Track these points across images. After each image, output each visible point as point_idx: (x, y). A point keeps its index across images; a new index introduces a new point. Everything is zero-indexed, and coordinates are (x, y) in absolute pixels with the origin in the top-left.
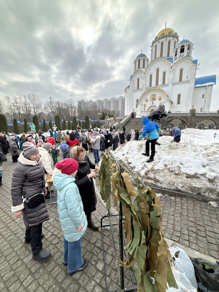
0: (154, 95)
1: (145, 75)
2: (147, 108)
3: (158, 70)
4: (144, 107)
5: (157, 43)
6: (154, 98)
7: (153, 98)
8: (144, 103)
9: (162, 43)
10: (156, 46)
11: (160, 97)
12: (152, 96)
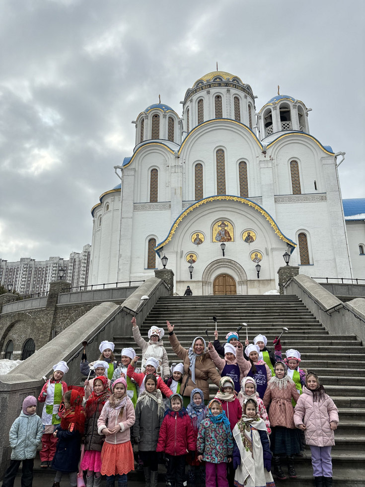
0: (223, 222)
1: (180, 162)
2: (200, 267)
3: (220, 154)
4: (190, 265)
5: (203, 93)
6: (227, 233)
7: (220, 234)
8: (190, 246)
9: (218, 97)
10: (201, 100)
11: (248, 231)
12: (216, 226)
